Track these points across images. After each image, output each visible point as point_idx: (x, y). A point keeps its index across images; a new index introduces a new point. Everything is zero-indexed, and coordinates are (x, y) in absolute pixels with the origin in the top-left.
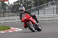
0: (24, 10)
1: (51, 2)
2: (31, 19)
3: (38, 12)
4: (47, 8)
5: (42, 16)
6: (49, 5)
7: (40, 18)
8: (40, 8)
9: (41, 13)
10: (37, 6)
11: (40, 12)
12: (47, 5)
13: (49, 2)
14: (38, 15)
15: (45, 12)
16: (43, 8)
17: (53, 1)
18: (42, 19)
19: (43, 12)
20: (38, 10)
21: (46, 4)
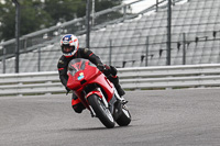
0: (74, 47)
1: (66, 23)
2: (102, 79)
3: (17, 61)
4: (50, 47)
5: (32, 76)
6: (56, 33)
7: (24, 83)
8: (23, 47)
9: (27, 63)
10: (12, 36)
11: (24, 60)
12: (51, 34)
13: (59, 24)
14: (17, 72)
15: (42, 62)
16: (34, 47)
17: (73, 18)
18: (32, 88)
19: (35, 63)
20: (17, 54)
21: (47, 30)
